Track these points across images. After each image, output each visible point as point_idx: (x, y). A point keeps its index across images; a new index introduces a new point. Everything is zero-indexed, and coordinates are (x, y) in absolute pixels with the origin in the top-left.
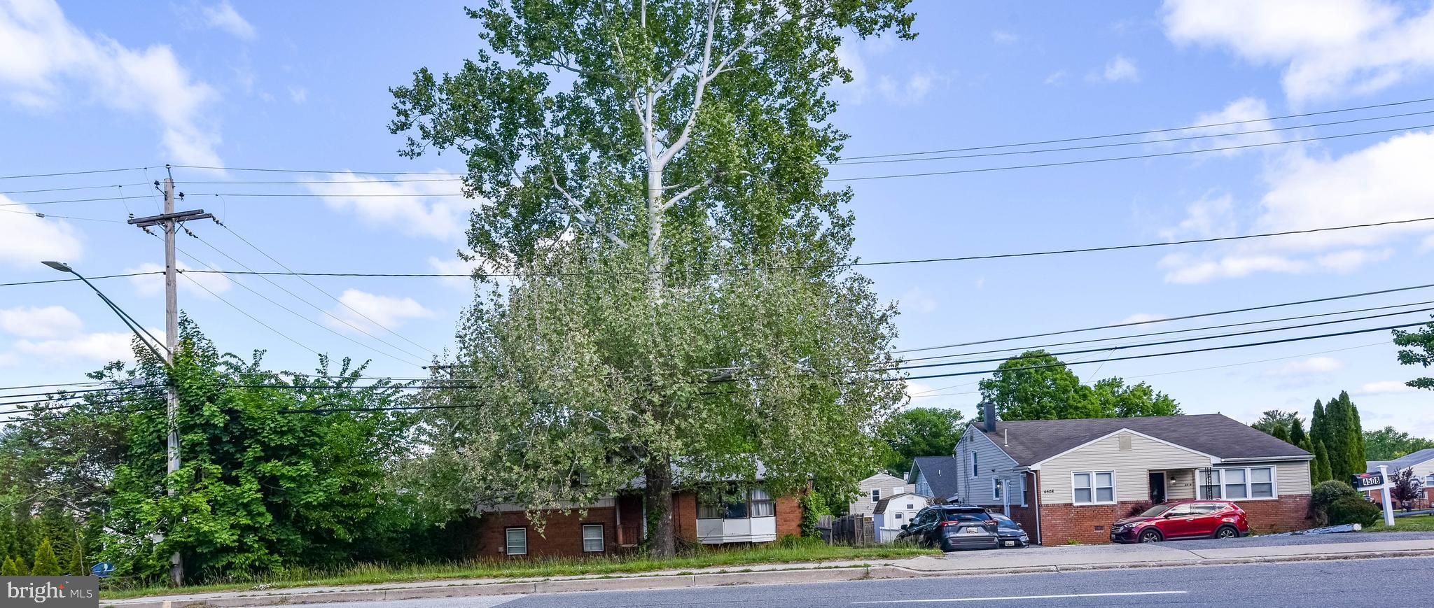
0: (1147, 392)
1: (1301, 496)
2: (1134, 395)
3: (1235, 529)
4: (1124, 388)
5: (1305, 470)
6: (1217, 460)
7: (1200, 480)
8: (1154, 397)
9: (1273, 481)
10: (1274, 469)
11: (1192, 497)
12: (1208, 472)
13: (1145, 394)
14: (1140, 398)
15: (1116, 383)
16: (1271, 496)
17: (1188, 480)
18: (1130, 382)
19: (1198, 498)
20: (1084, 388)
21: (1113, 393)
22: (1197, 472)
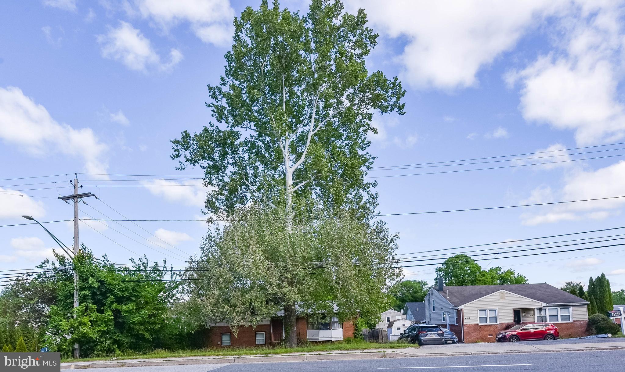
0: (512, 273)
1: (584, 321)
2: (506, 275)
3: (553, 336)
4: (502, 271)
5: (585, 309)
6: (545, 304)
7: (537, 313)
8: (516, 275)
9: (570, 314)
10: (571, 309)
11: (533, 321)
12: (540, 310)
13: (511, 274)
14: (509, 276)
15: (498, 269)
16: (570, 321)
17: (532, 313)
18: (504, 269)
19: (536, 321)
20: (484, 271)
21: (497, 274)
22: (536, 310)
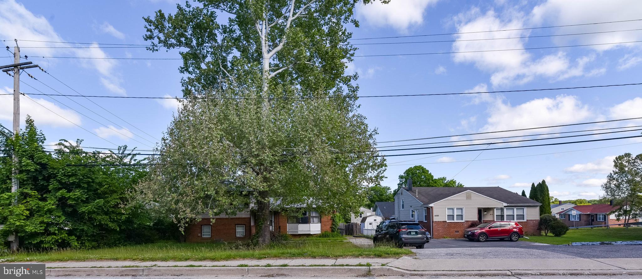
0: (455, 182)
1: (536, 220)
2: (450, 183)
3: (518, 234)
4: (447, 181)
5: (537, 210)
6: (505, 204)
7: (496, 213)
8: (457, 184)
9: (525, 214)
10: (525, 209)
11: (492, 219)
12: (502, 209)
13: (454, 183)
14: (452, 184)
15: (444, 179)
16: (524, 220)
17: (491, 212)
18: (449, 179)
19: (495, 220)
20: (435, 179)
21: (443, 182)
22: (495, 209)
